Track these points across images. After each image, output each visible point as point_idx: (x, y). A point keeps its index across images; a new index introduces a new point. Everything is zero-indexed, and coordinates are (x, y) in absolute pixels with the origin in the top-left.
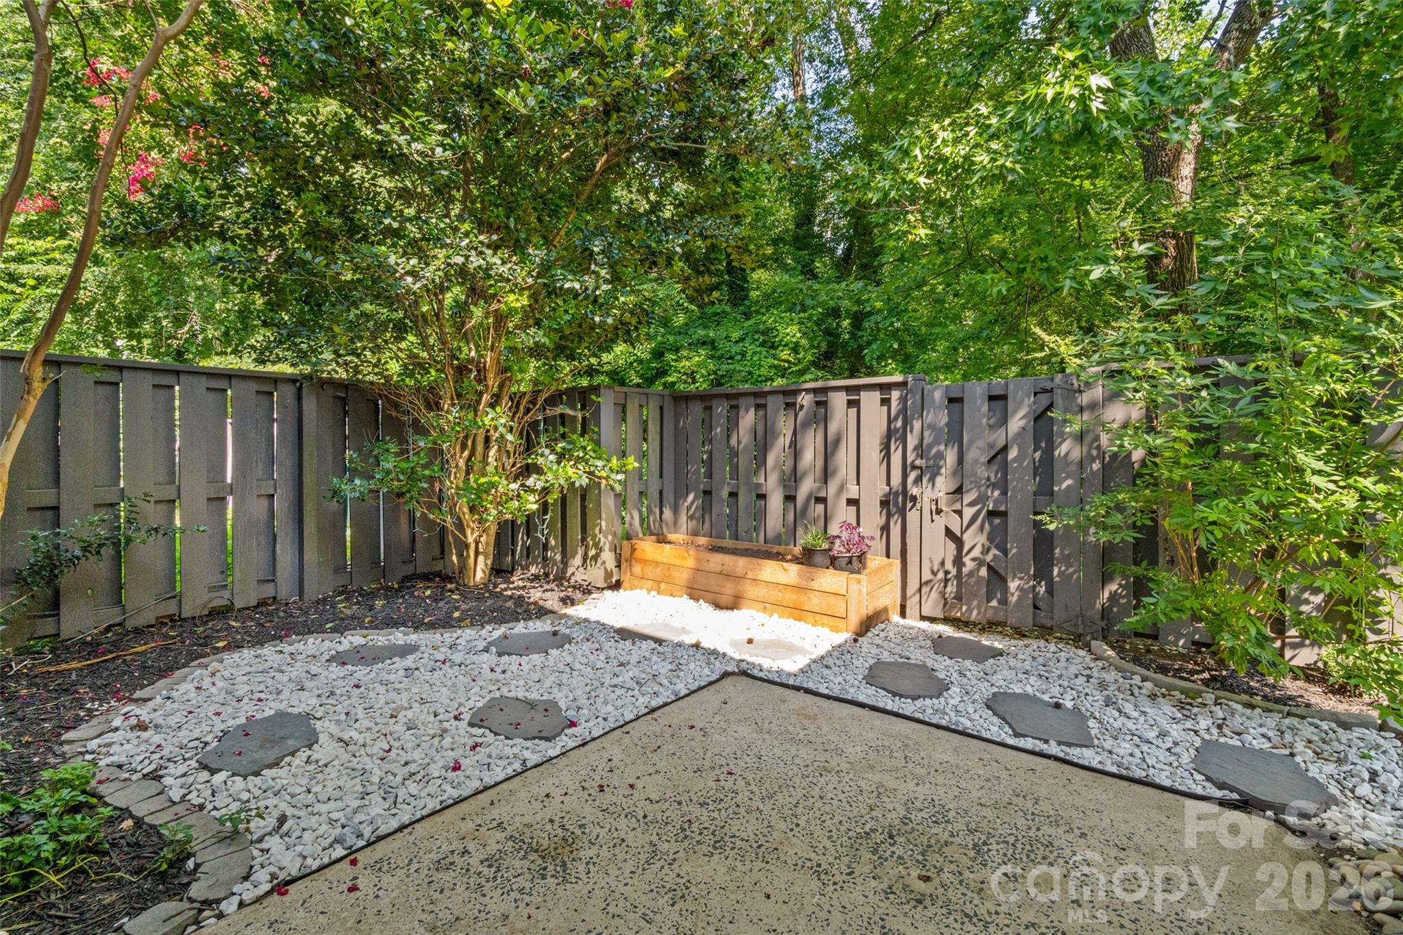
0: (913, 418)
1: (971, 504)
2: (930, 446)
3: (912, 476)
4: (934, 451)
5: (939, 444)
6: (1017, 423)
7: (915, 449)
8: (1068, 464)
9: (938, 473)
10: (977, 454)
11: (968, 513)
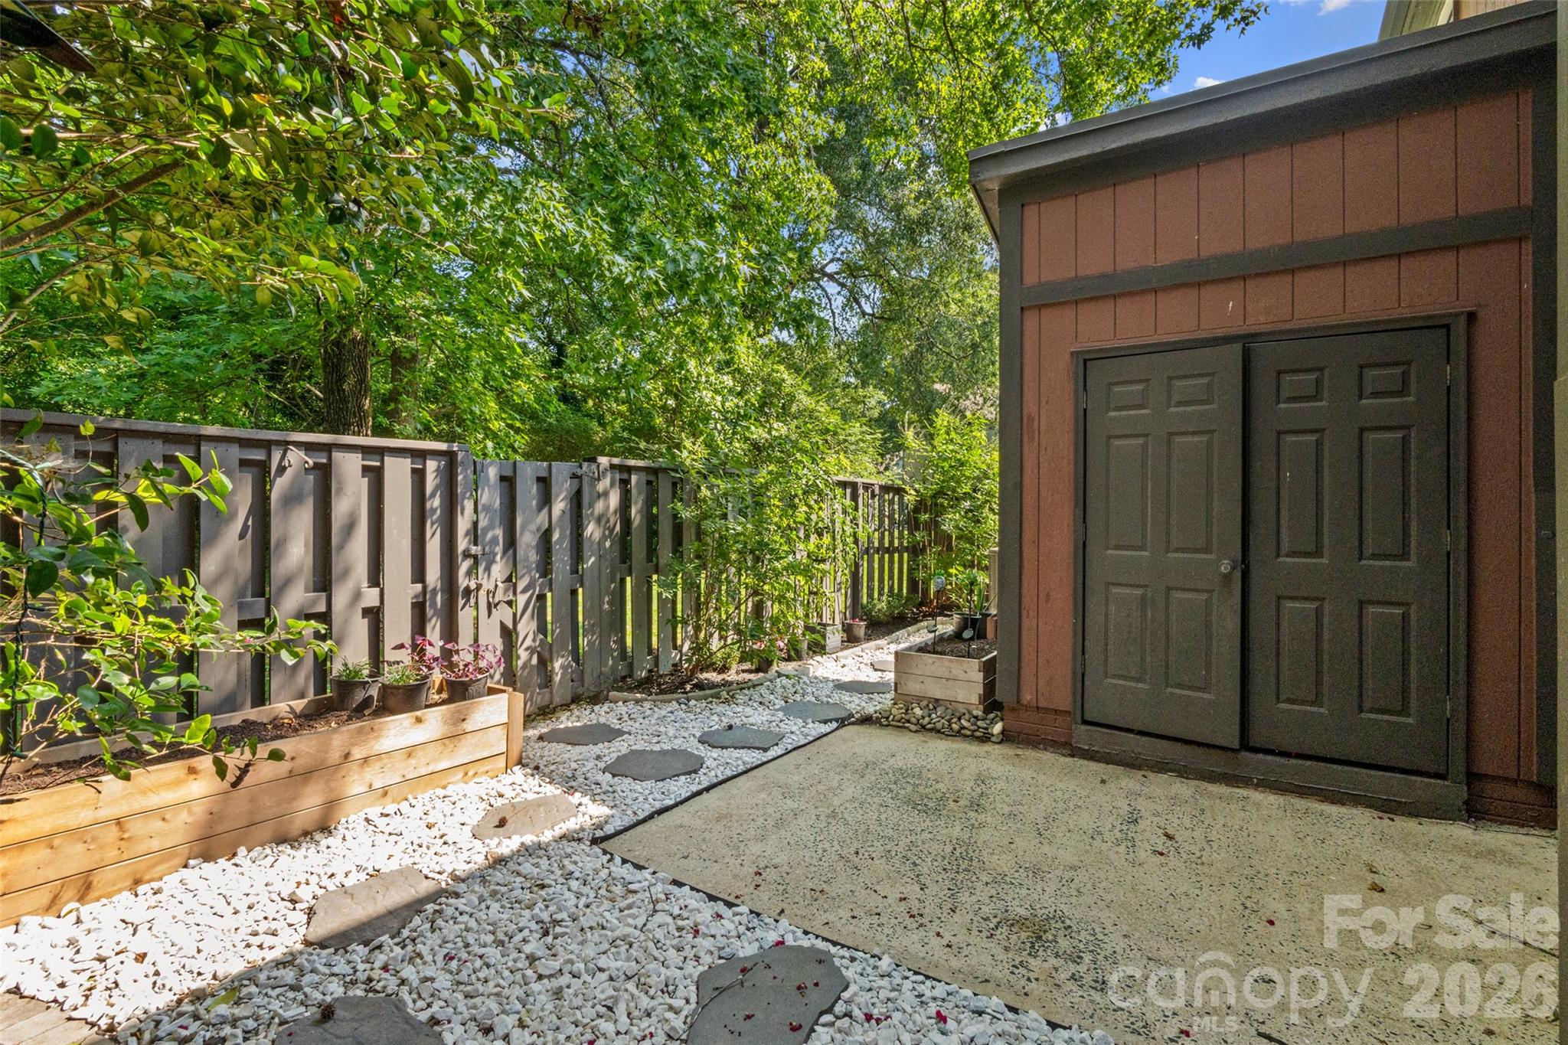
0: (464, 498)
1: (524, 591)
2: (486, 530)
3: (465, 566)
4: (489, 536)
5: (493, 528)
6: (559, 506)
7: (467, 534)
8: (592, 543)
9: (493, 561)
10: (527, 540)
11: (522, 600)
